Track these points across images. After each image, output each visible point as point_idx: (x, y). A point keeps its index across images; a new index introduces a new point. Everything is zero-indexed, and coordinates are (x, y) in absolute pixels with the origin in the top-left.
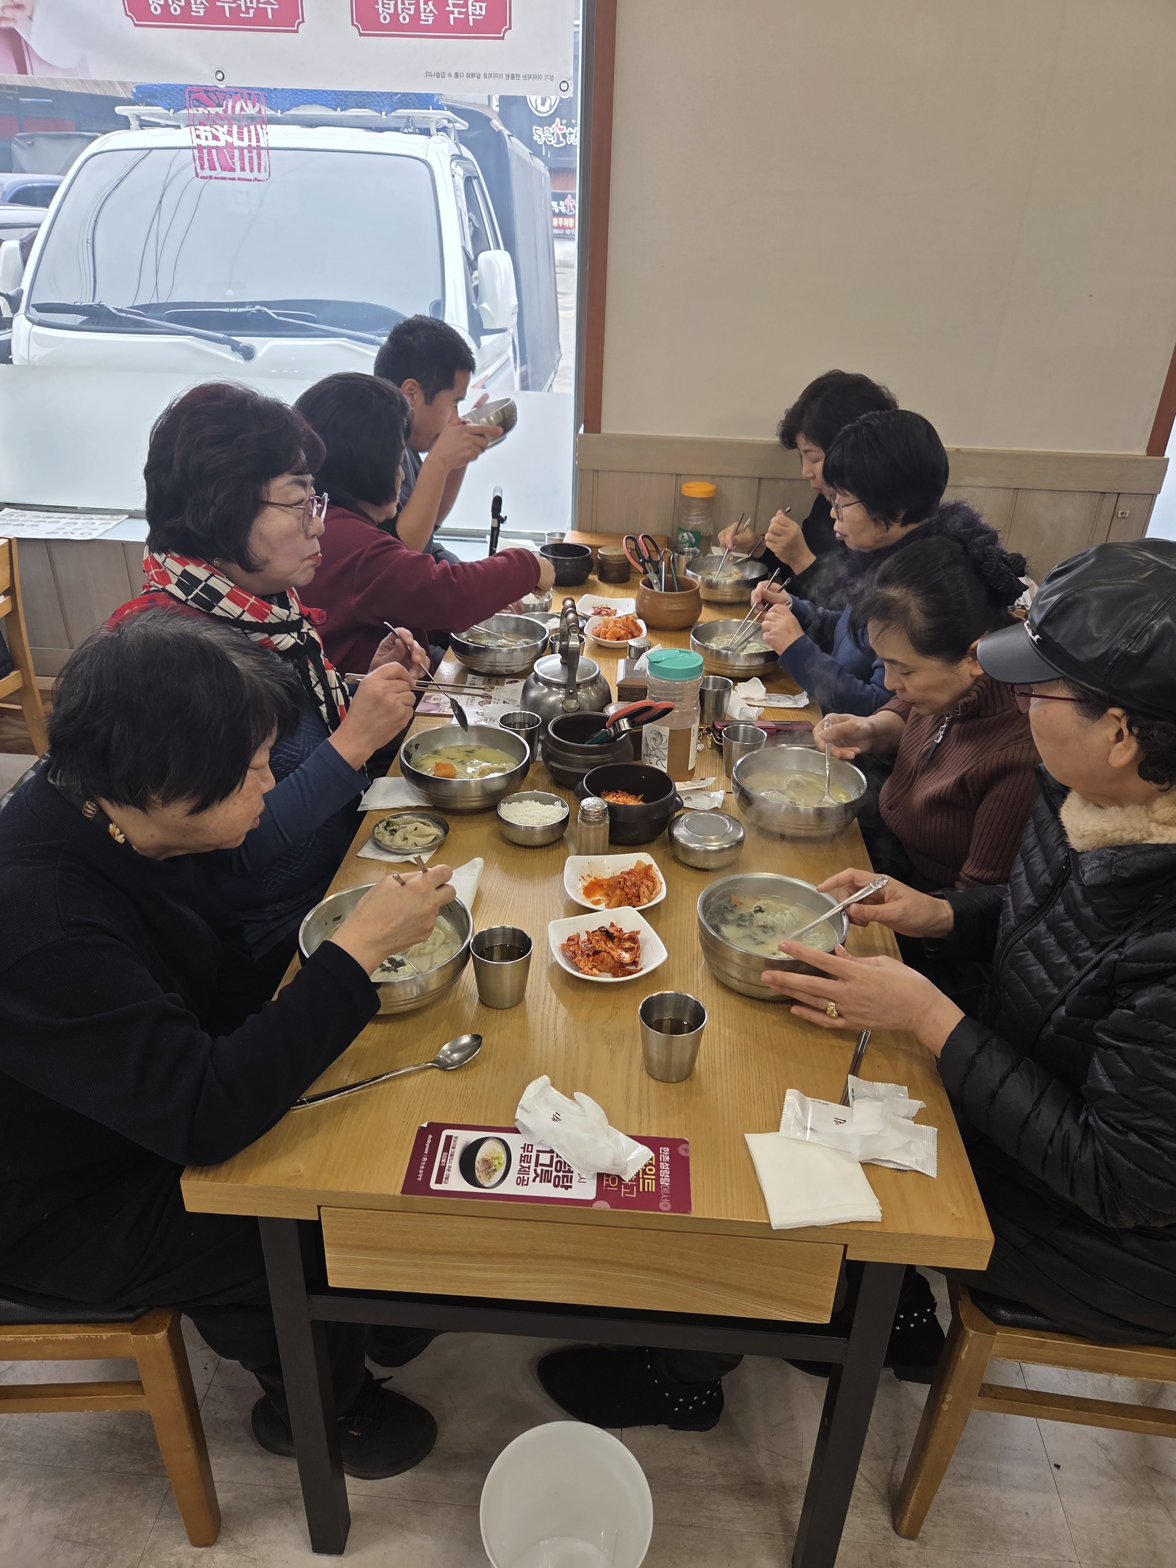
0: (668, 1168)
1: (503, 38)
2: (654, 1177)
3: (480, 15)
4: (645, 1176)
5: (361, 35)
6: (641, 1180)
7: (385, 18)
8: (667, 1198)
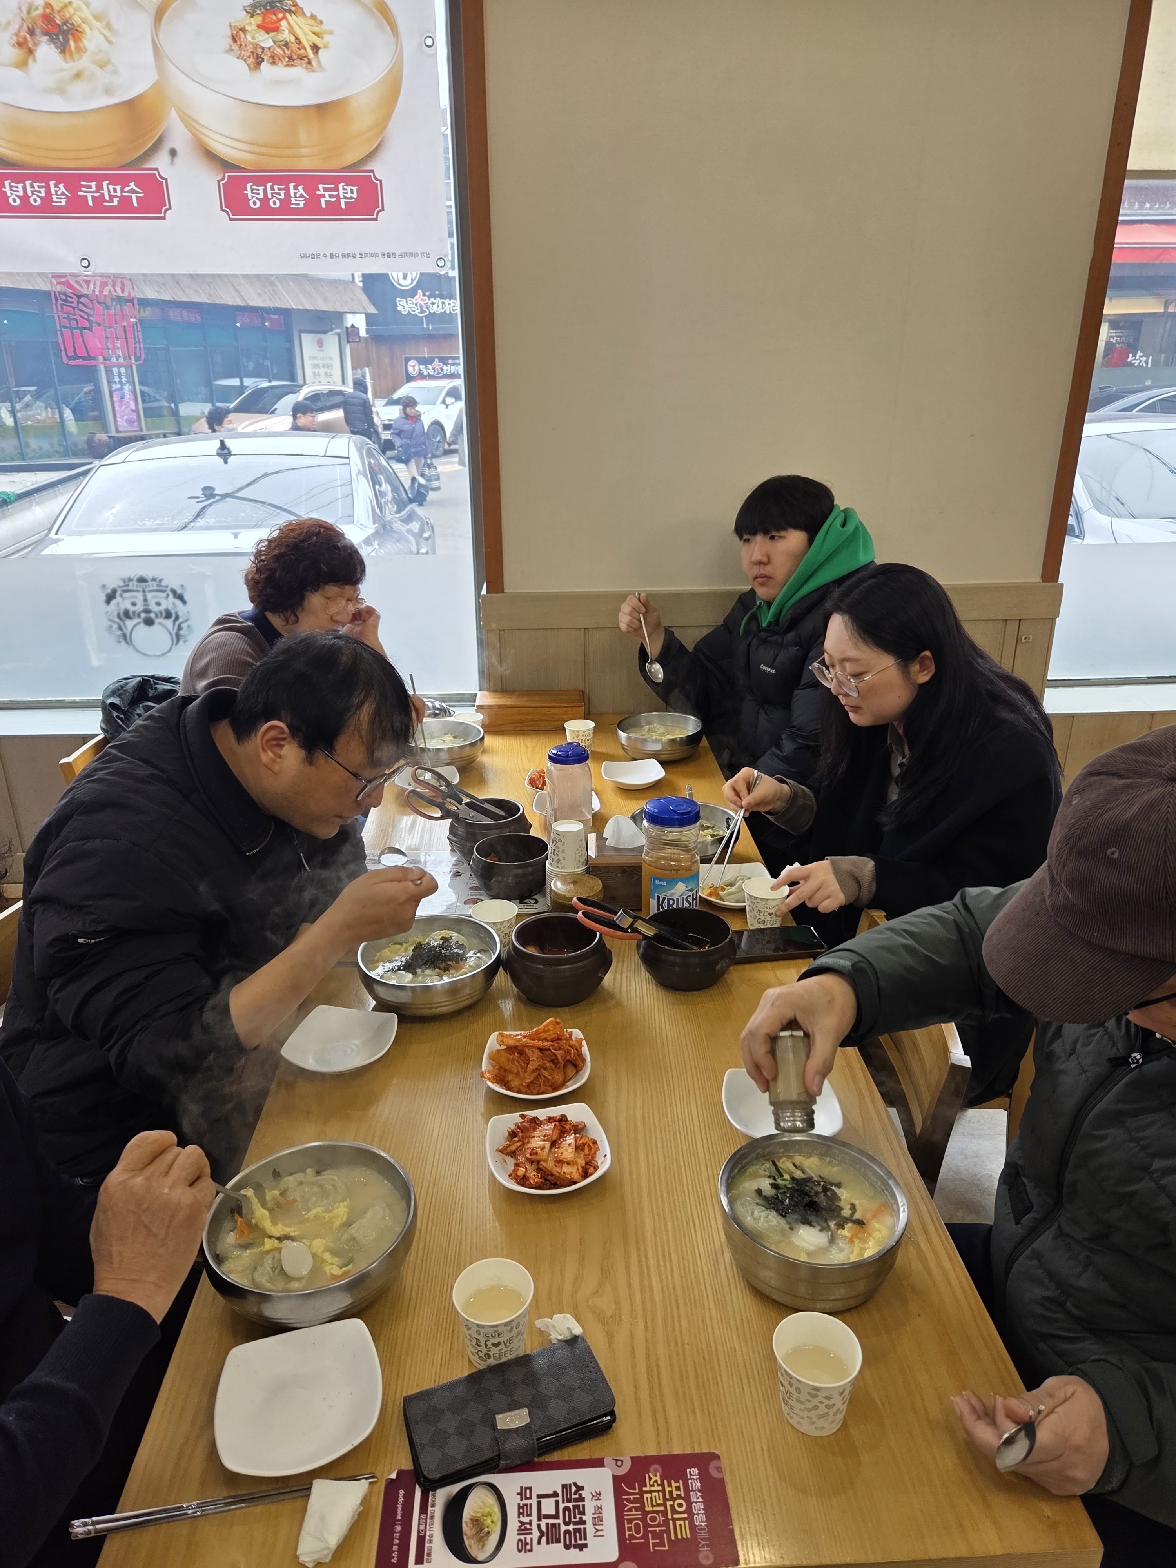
0: (701, 1500)
1: (376, 219)
2: (685, 1516)
3: (352, 198)
4: (676, 1516)
5: (231, 219)
6: (671, 1522)
7: (254, 203)
8: (708, 1546)
